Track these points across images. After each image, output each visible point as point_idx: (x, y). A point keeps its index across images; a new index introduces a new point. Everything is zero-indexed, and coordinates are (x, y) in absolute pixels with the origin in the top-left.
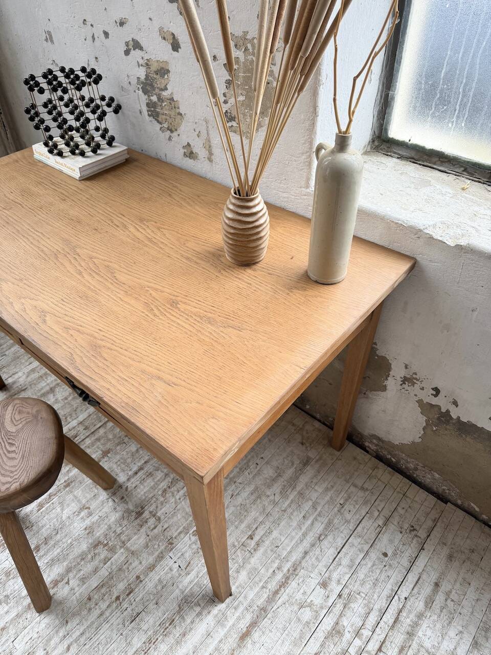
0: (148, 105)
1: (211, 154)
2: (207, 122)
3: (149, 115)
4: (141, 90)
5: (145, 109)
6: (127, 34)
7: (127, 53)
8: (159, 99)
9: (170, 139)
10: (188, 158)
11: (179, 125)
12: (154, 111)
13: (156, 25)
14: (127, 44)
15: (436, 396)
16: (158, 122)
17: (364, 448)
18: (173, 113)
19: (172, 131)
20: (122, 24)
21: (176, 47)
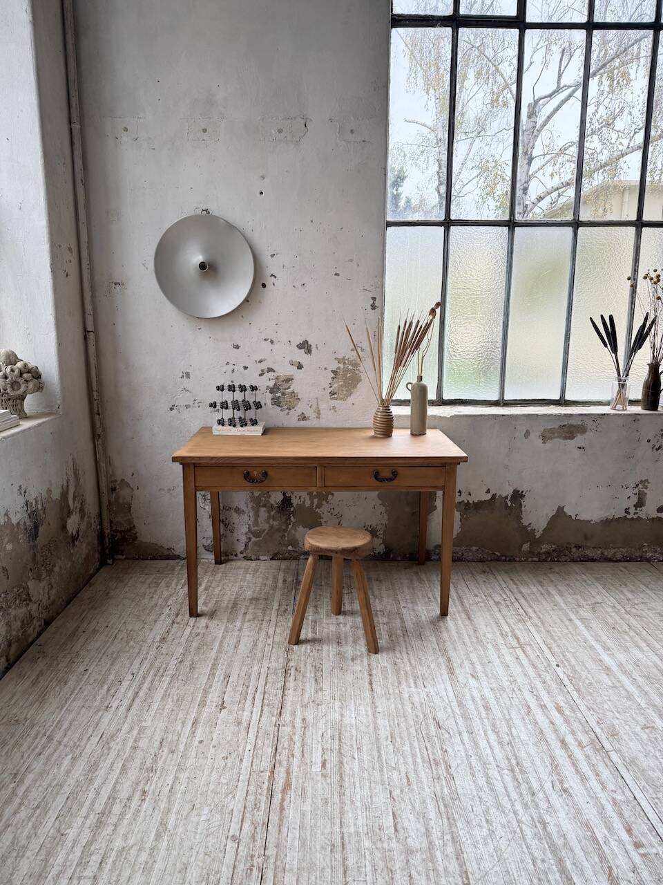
0: (272, 399)
1: (319, 414)
2: (317, 399)
3: (272, 405)
4: (268, 393)
5: (269, 402)
6: (264, 366)
7: (261, 375)
8: (283, 394)
9: (288, 414)
10: (302, 421)
11: (296, 405)
12: (276, 402)
13: (288, 359)
14: (262, 371)
15: (460, 496)
16: (279, 406)
17: (432, 560)
18: (292, 400)
19: (290, 409)
20: (260, 362)
21: (300, 367)
